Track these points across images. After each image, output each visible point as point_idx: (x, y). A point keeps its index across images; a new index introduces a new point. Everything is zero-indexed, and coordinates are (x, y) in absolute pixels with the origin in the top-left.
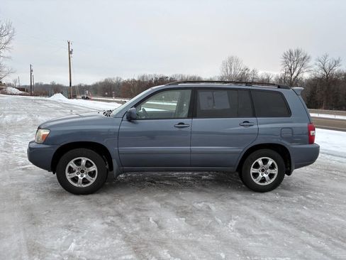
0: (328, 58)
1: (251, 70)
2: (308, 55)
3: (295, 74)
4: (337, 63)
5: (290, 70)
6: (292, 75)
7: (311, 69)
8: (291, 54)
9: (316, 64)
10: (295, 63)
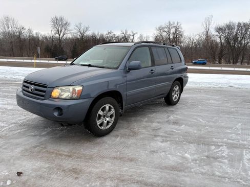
0: (82, 25)
1: (27, 29)
2: (68, 22)
3: (62, 35)
4: (87, 29)
5: (58, 31)
6: (60, 35)
7: (72, 32)
8: (57, 19)
9: (75, 29)
10: (61, 26)
